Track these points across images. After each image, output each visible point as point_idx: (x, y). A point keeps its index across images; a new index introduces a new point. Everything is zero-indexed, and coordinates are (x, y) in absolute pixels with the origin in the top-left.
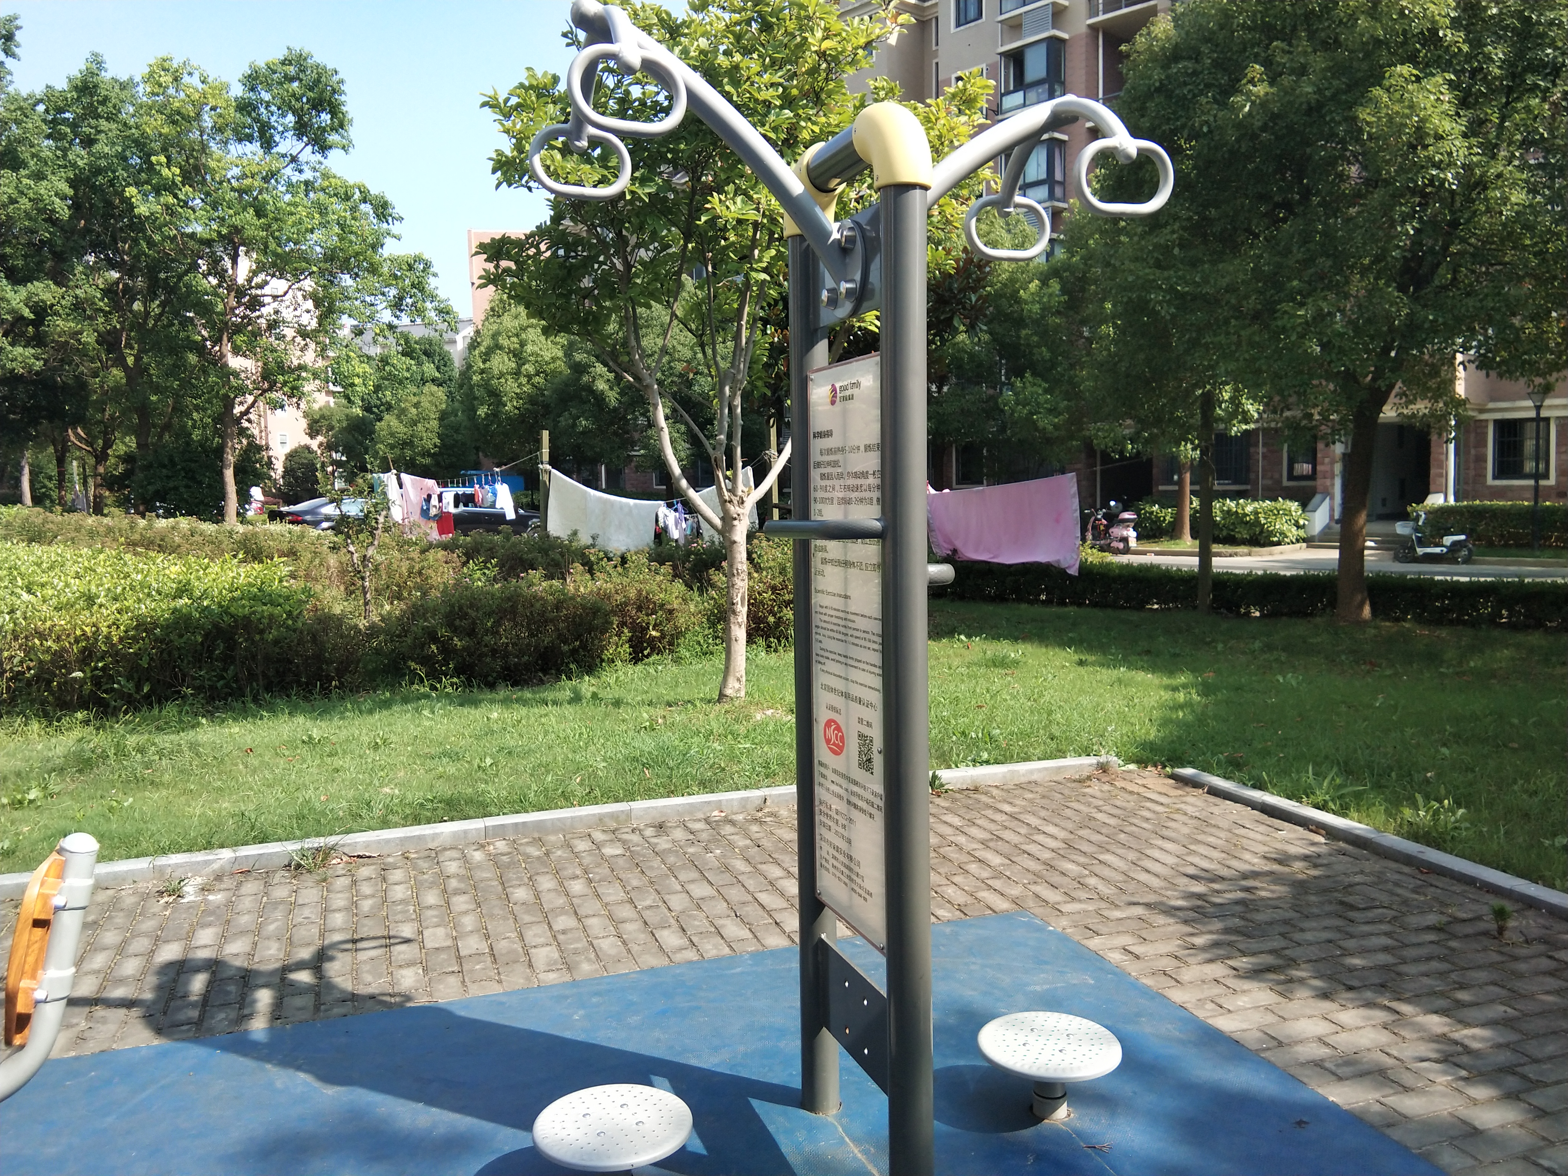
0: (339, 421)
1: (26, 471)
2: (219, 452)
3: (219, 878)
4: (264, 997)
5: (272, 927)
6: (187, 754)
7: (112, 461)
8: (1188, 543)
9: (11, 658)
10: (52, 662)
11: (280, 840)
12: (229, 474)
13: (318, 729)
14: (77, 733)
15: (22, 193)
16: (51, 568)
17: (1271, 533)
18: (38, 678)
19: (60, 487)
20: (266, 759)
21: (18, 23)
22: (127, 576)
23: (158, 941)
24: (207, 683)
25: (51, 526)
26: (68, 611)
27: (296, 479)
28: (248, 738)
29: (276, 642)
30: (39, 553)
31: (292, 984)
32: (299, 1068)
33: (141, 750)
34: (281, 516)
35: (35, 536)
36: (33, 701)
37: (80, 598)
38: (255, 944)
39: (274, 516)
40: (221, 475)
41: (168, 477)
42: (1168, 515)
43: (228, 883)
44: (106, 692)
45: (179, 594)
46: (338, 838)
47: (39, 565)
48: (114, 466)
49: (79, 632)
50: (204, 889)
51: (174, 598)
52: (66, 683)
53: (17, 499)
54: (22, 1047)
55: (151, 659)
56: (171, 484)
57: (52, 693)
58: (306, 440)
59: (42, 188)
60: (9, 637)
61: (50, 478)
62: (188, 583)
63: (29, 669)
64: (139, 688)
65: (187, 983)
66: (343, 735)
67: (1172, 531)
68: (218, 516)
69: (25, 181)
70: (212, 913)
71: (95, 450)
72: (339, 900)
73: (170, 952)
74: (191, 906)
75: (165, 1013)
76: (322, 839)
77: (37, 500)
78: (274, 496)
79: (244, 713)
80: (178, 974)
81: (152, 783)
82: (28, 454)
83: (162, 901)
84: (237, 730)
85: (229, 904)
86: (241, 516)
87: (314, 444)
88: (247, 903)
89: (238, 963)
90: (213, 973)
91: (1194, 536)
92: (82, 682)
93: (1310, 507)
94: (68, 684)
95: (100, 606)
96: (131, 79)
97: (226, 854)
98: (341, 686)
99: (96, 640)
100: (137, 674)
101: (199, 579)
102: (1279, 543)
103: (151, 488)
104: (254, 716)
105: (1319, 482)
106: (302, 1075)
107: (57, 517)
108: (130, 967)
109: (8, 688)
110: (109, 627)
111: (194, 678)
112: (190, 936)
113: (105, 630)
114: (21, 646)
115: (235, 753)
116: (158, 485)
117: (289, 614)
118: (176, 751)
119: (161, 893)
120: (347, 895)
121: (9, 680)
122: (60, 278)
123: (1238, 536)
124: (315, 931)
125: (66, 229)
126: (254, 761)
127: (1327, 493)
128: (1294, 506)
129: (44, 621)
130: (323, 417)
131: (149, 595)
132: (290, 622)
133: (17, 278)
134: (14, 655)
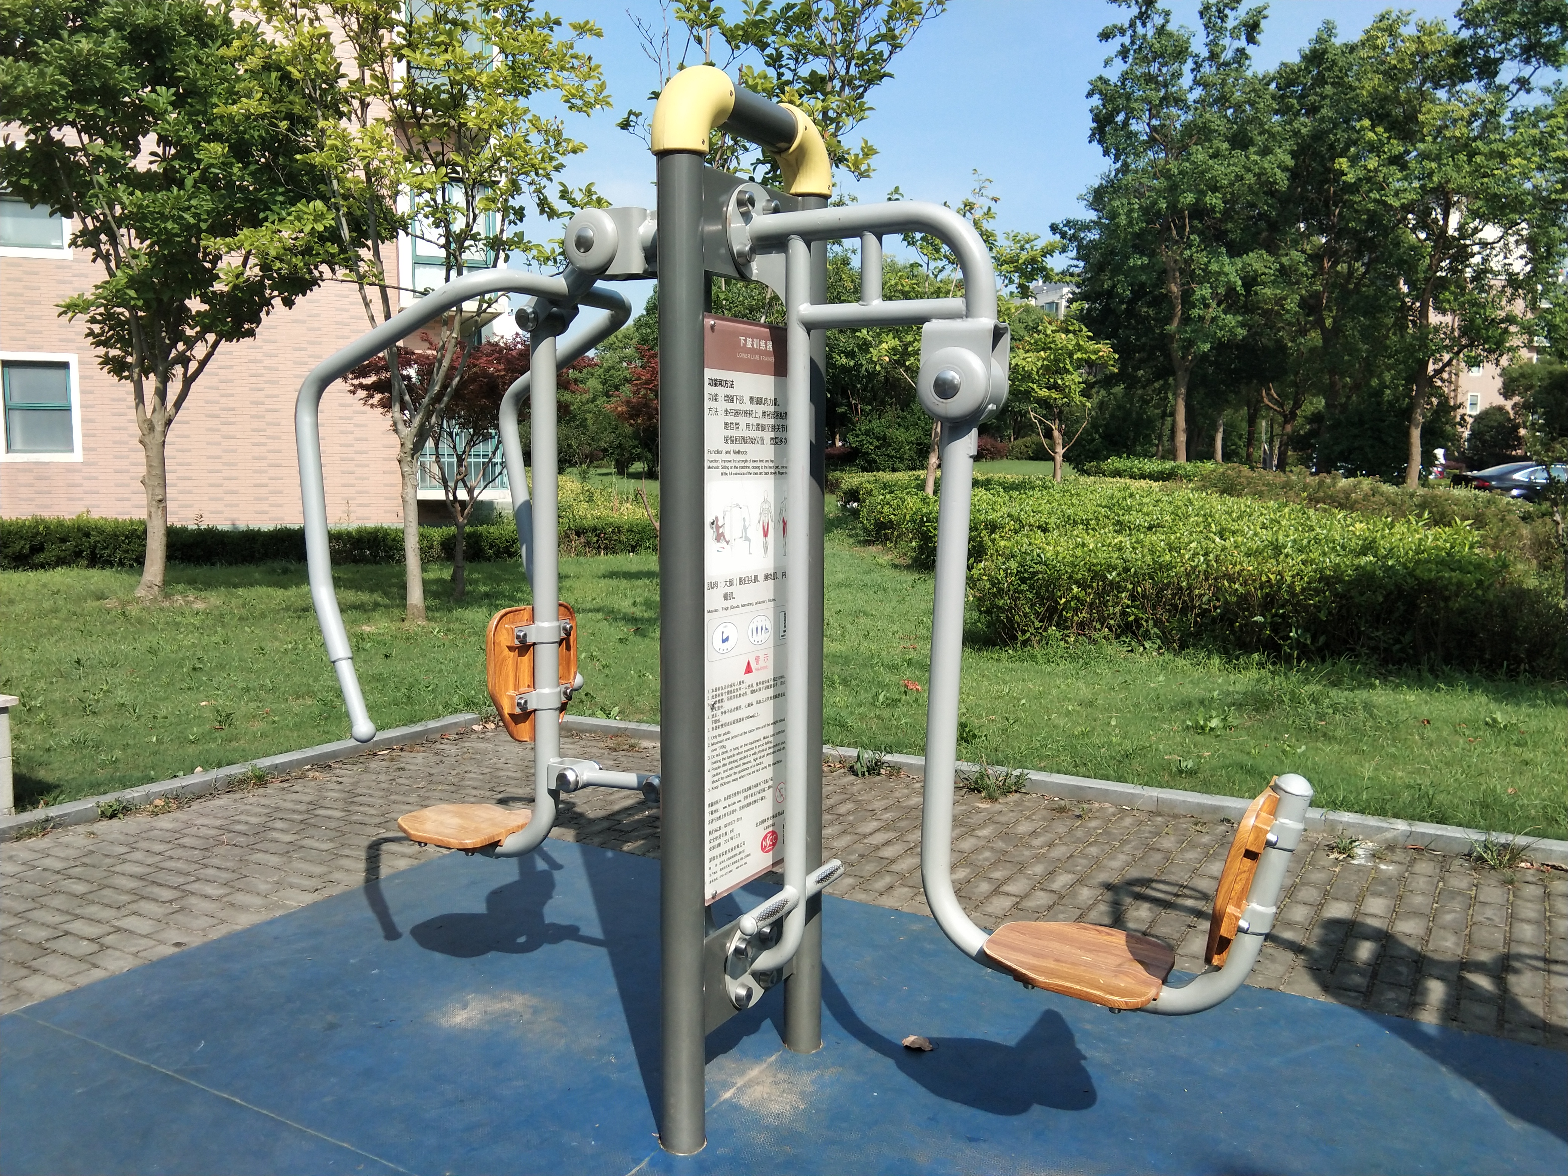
0: (1540, 380)
1: (1221, 430)
2: (1407, 414)
3: (1391, 847)
4: (1436, 990)
5: (1449, 917)
6: (1362, 714)
7: (1299, 421)
9: (1201, 596)
10: (1238, 604)
11: (1461, 825)
12: (1416, 434)
13: (1502, 714)
14: (1253, 674)
15: (1249, 169)
16: (1240, 517)
18: (1222, 616)
19: (1249, 445)
20: (1445, 734)
22: (1312, 529)
23: (1327, 896)
24: (1382, 645)
26: (1255, 556)
27: (1484, 442)
28: (1425, 709)
29: (1461, 612)
30: (1230, 504)
31: (1472, 987)
32: (1479, 1084)
33: (1315, 701)
34: (1468, 481)
35: (1229, 489)
36: (1215, 638)
37: (1266, 546)
38: (1430, 930)
39: (1457, 480)
40: (1407, 435)
41: (1355, 437)
43: (1399, 855)
44: (1282, 638)
45: (1364, 552)
46: (1530, 839)
47: (1230, 515)
48: (1301, 425)
49: (1264, 579)
50: (1374, 856)
51: (1357, 556)
52: (1246, 625)
53: (1212, 456)
54: (1218, 968)
55: (1330, 613)
56: (1357, 444)
57: (1233, 632)
58: (1500, 401)
59: (1267, 162)
60: (1202, 576)
61: (1241, 437)
62: (1374, 540)
63: (1215, 608)
64: (1314, 640)
65: (1354, 948)
66: (1534, 724)
68: (1400, 480)
69: (1252, 158)
70: (1383, 883)
71: (1285, 411)
72: (1529, 910)
73: (1339, 910)
74: (1360, 869)
75: (1332, 972)
76: (1510, 837)
77: (1227, 457)
78: (1456, 460)
79: (1419, 682)
80: (1346, 935)
81: (1325, 735)
82: (1228, 412)
83: (1332, 857)
84: (1413, 698)
85: (1401, 878)
86: (1423, 480)
87: (1508, 405)
88: (1421, 883)
89: (1411, 943)
90: (1383, 946)
92: (1262, 626)
94: (1250, 626)
95: (1287, 556)
97: (1401, 826)
98: (1533, 671)
99: (1280, 588)
100: (1314, 625)
101: (1383, 537)
104: (1431, 687)
106: (1481, 1094)
107: (1247, 472)
108: (1299, 914)
109: (1196, 622)
110: (1293, 577)
111: (1370, 638)
112: (1360, 900)
113: (1289, 579)
114: (1210, 586)
115: (1411, 722)
116: (1344, 445)
117: (1480, 583)
118: (1350, 708)
119: (1331, 848)
120: (1538, 907)
121: (1197, 615)
122: (1272, 249)
124: (1499, 936)
126: (1430, 734)
129: (1235, 565)
130: (1523, 375)
131: (1334, 548)
132: (1480, 592)
133: (1235, 251)
134: (1203, 593)
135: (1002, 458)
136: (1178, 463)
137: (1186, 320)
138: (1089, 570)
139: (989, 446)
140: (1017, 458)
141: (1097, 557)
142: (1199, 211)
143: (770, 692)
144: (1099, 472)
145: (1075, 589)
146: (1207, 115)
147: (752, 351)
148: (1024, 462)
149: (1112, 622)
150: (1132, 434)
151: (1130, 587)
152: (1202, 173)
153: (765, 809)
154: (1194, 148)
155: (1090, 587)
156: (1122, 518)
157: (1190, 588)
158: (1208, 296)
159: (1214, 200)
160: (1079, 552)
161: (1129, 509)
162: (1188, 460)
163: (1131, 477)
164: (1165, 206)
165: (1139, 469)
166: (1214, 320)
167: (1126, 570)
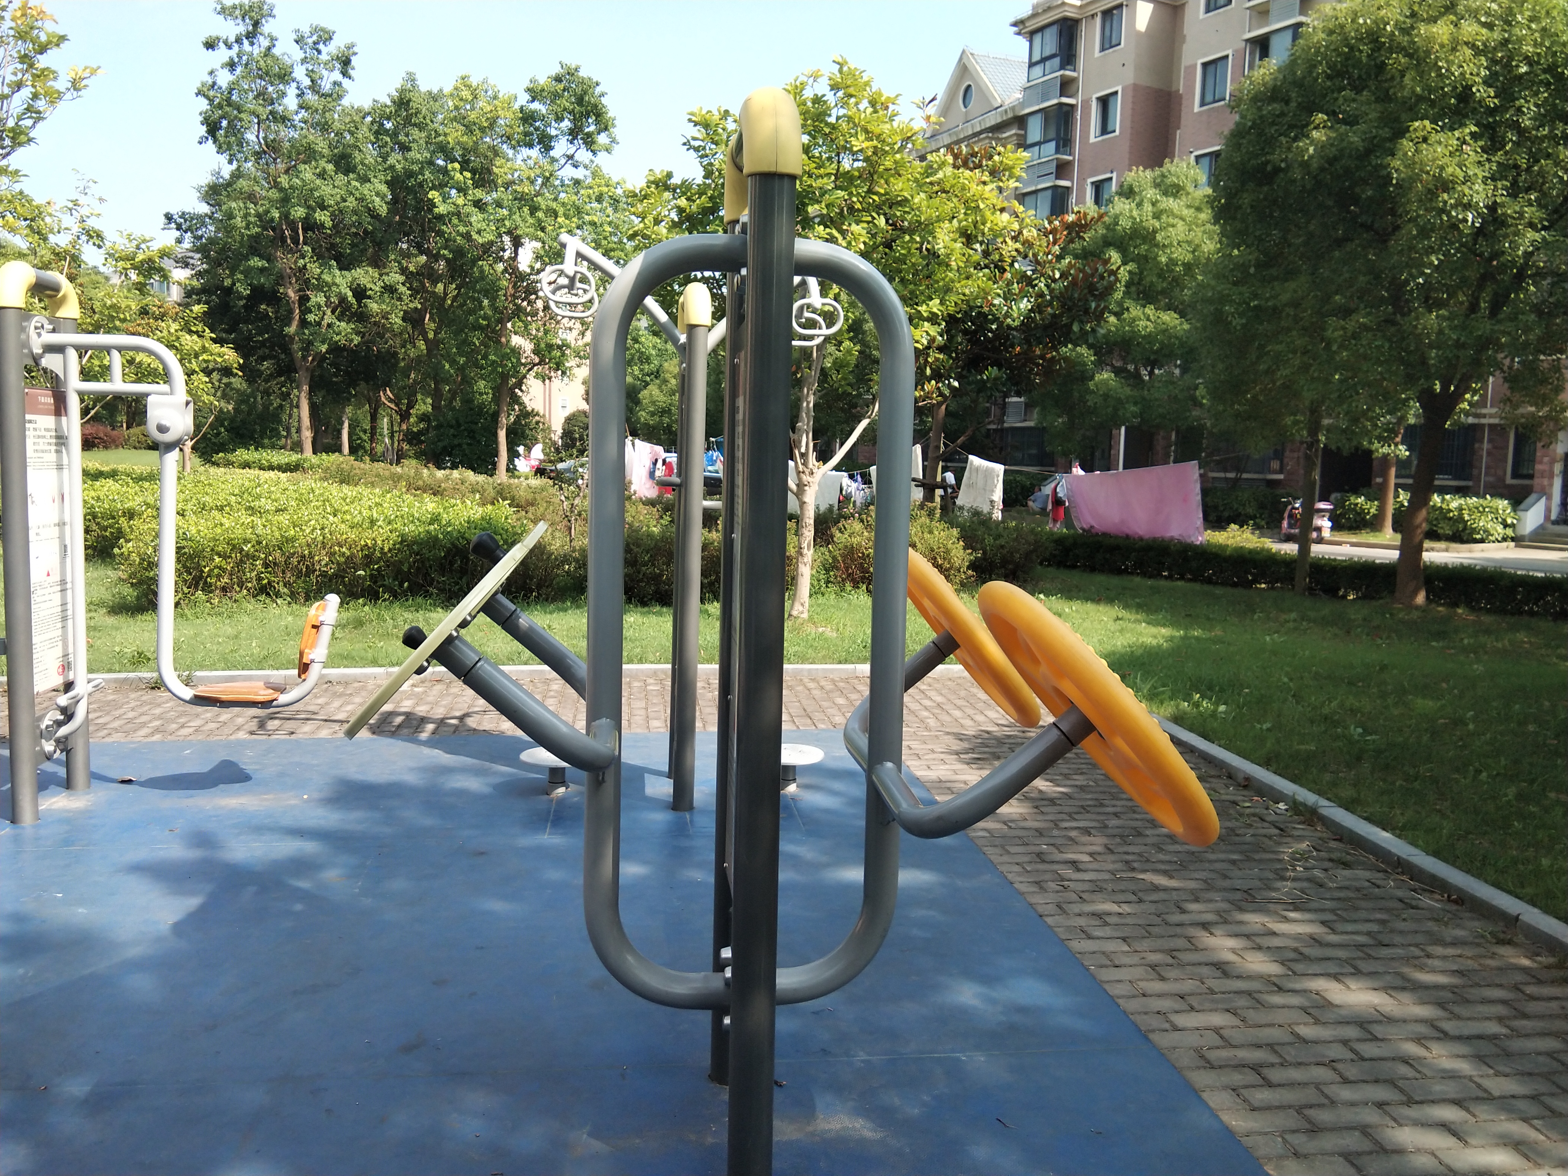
1: (346, 425)
3: (423, 682)
5: (444, 702)
7: (413, 419)
8: (1389, 534)
9: (320, 561)
10: (345, 563)
12: (502, 435)
14: (358, 610)
15: (351, 193)
16: (352, 503)
17: (1474, 531)
18: (336, 575)
19: (372, 440)
21: (355, 49)
25: (357, 471)
26: (358, 529)
30: (346, 491)
31: (446, 723)
35: (345, 479)
37: (367, 521)
38: (432, 708)
40: (495, 435)
41: (454, 436)
42: (1372, 508)
44: (379, 586)
45: (432, 522)
47: (344, 499)
48: (414, 424)
49: (363, 543)
51: (427, 525)
52: (354, 578)
53: (338, 449)
54: (304, 680)
55: (410, 566)
56: (456, 442)
57: (345, 585)
58: (582, 404)
59: (365, 189)
60: (320, 546)
61: (365, 432)
62: (439, 514)
63: (331, 568)
64: (401, 585)
67: (1374, 524)
68: (491, 470)
69: (354, 183)
70: (414, 695)
71: (400, 409)
75: (378, 728)
77: (353, 450)
82: (349, 410)
85: (425, 692)
88: (434, 693)
89: (421, 714)
90: (407, 716)
91: (1395, 530)
92: (364, 578)
93: (1522, 506)
94: (356, 579)
95: (379, 527)
96: (441, 90)
98: (539, 596)
99: (374, 549)
100: (400, 575)
102: (1482, 541)
103: (440, 444)
105: (1536, 481)
106: (437, 751)
107: (366, 465)
110: (383, 541)
111: (438, 582)
113: (379, 542)
114: (327, 552)
116: (446, 442)
121: (317, 576)
122: (377, 263)
123: (1440, 531)
125: (385, 223)
127: (1545, 492)
128: (1503, 504)
129: (342, 535)
131: (412, 522)
133: (345, 265)
134: (322, 559)
135: (117, 447)
136: (304, 456)
137: (304, 323)
138: (228, 544)
139: (102, 435)
140: (135, 448)
141: (233, 533)
142: (310, 225)
143: (59, 588)
144: (229, 464)
145: (217, 559)
146: (311, 137)
147: (45, 404)
148: (143, 451)
149: (250, 585)
150: (258, 428)
151: (263, 556)
152: (311, 190)
153: (59, 652)
154: (302, 167)
155: (230, 557)
156: (252, 504)
157: (311, 556)
158: (322, 303)
159: (322, 217)
160: (218, 530)
161: (259, 497)
162: (314, 453)
163: (260, 469)
164: (277, 215)
165: (268, 461)
166: (329, 326)
167: (259, 543)
